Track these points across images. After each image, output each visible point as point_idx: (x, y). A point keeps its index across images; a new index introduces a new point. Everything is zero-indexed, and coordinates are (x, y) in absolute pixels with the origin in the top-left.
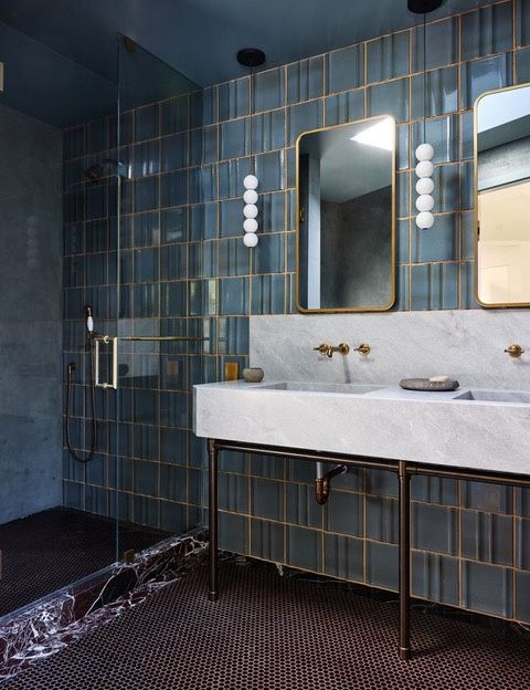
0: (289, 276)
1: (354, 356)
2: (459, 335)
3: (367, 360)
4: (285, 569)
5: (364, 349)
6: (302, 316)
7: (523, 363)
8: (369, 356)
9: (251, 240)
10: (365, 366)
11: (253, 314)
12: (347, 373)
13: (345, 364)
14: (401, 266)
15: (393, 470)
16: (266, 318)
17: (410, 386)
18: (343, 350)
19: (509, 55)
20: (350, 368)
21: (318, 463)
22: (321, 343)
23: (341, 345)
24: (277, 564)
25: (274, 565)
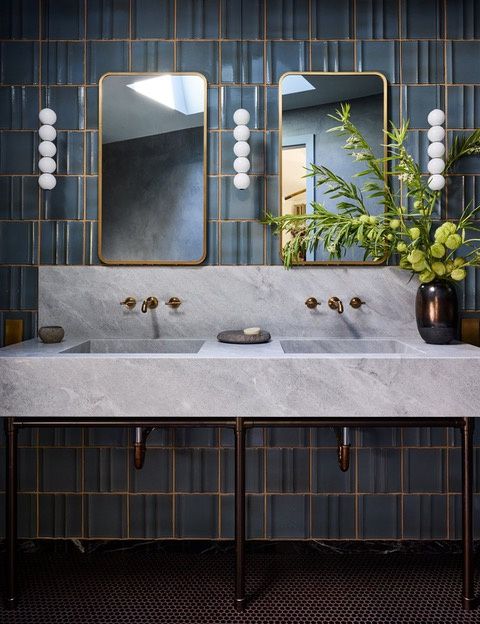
0: (88, 224)
1: (163, 309)
2: (265, 288)
3: (176, 313)
4: (84, 542)
5: (174, 303)
6: (105, 268)
7: (318, 314)
8: (179, 309)
9: (48, 181)
10: (174, 320)
11: (41, 264)
12: (156, 327)
13: (154, 318)
14: (211, 222)
15: (229, 427)
16: (60, 269)
17: (231, 340)
18: (152, 304)
19: (306, 44)
20: (159, 322)
21: (138, 429)
22: (127, 297)
23: (149, 299)
24: (74, 539)
25: (70, 541)
